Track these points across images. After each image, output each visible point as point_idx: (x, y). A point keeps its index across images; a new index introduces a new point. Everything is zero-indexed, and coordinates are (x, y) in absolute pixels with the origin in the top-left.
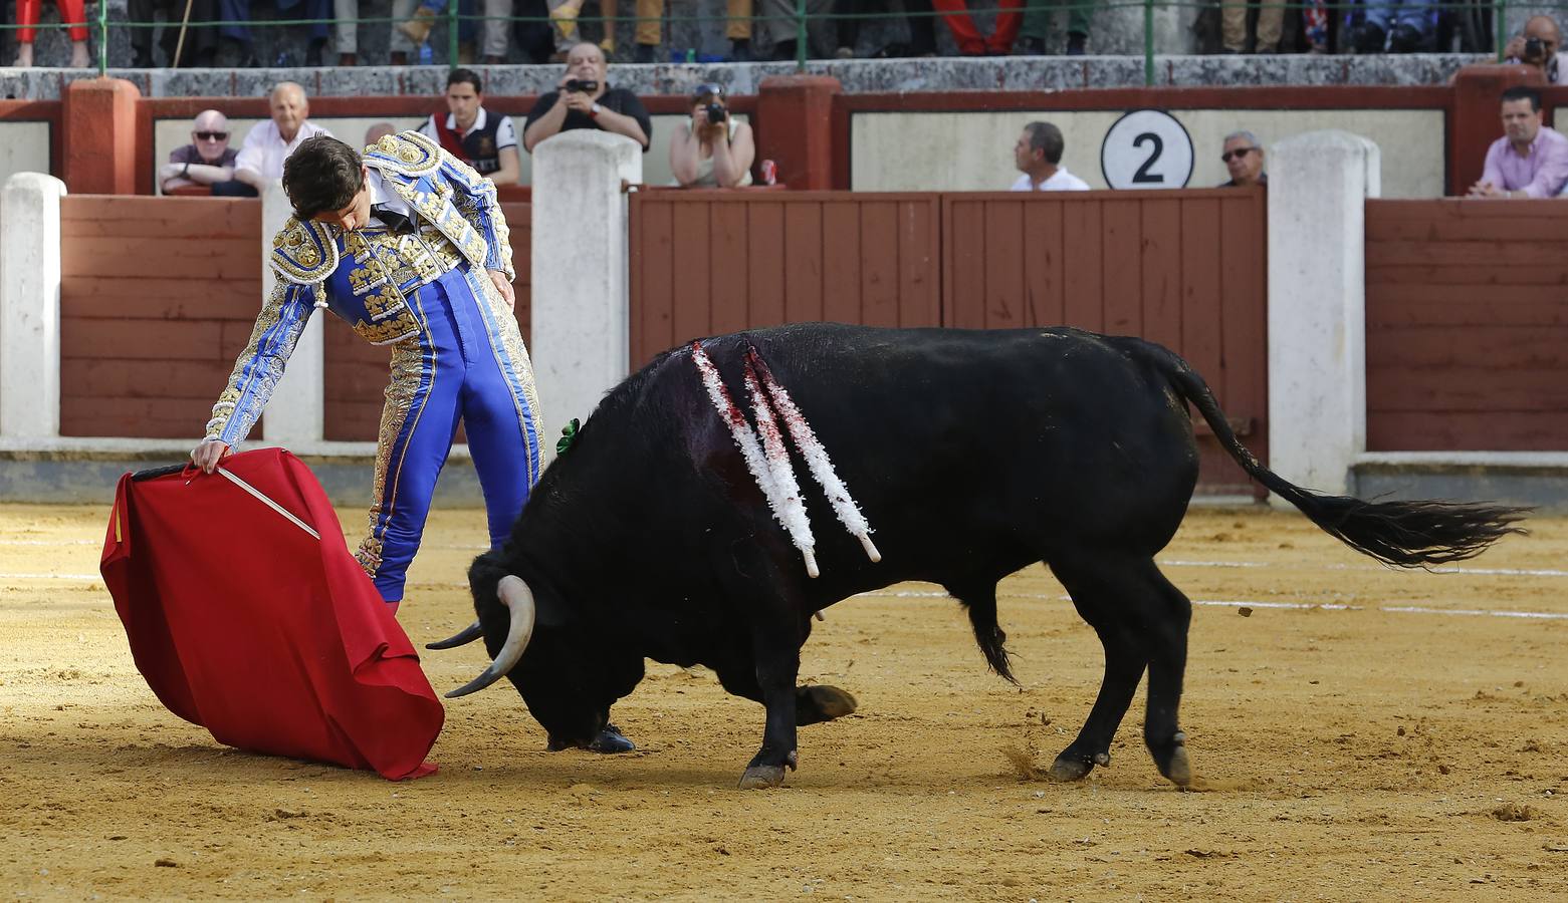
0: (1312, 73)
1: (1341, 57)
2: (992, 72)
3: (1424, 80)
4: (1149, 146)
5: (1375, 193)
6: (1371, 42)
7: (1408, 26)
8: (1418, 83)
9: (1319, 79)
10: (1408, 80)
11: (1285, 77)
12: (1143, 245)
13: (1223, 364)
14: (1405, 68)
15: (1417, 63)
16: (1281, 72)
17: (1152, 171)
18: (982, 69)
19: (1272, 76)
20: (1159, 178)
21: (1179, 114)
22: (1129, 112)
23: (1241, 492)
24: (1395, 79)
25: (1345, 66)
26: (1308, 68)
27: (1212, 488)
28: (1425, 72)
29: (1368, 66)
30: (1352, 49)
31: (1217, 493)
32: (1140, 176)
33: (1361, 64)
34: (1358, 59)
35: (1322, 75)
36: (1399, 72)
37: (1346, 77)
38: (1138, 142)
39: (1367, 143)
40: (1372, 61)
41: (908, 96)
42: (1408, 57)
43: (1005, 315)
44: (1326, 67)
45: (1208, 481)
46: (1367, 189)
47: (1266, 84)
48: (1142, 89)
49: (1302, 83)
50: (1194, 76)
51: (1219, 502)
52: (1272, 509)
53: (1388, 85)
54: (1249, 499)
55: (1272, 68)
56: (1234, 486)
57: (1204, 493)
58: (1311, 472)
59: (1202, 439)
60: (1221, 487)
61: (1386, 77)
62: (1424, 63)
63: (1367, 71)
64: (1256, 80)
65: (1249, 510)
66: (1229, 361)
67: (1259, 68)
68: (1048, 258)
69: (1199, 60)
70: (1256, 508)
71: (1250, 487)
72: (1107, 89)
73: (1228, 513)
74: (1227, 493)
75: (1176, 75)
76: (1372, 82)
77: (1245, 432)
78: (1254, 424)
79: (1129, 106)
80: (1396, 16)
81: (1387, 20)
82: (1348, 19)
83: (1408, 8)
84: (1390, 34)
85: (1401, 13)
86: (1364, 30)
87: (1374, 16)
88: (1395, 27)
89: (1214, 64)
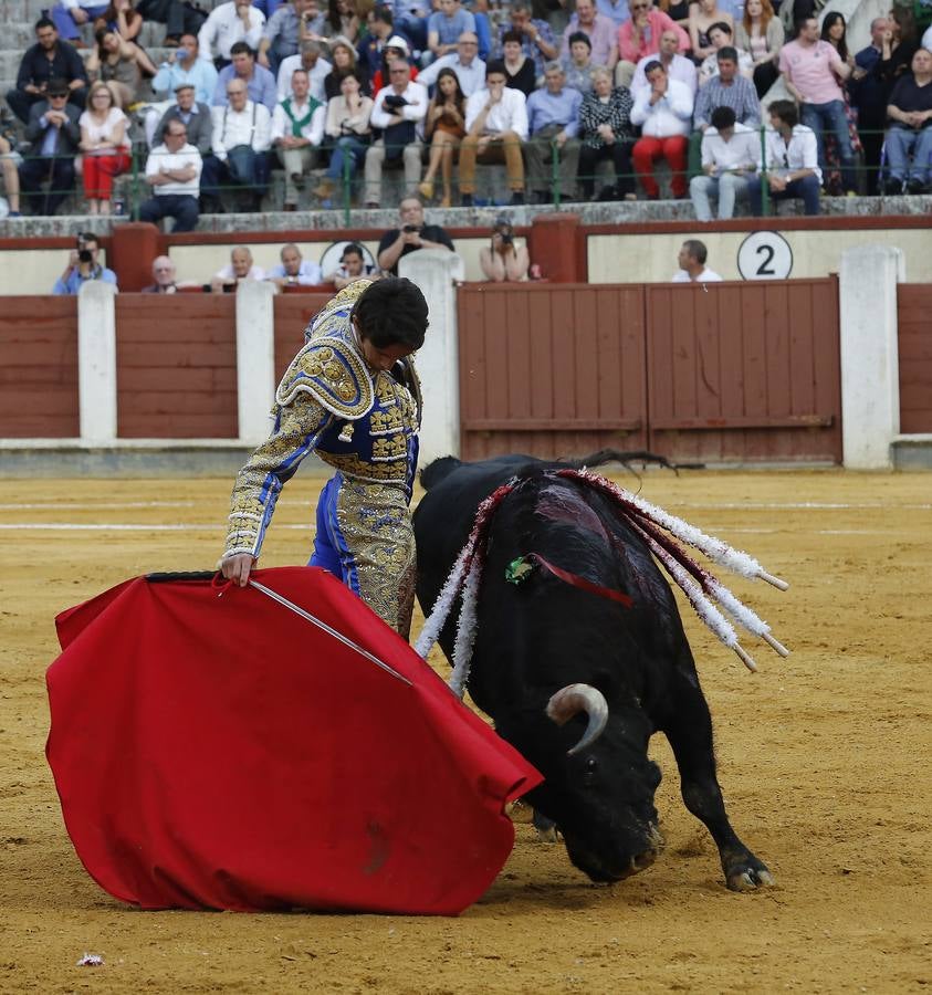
0: (860, 207)
1: (877, 198)
2: (670, 210)
3: (926, 210)
4: (766, 253)
5: (903, 280)
6: (894, 189)
7: (916, 179)
8: (923, 213)
9: (865, 211)
10: (916, 211)
11: (844, 211)
12: (766, 314)
13: (814, 383)
14: (915, 204)
15: (922, 201)
16: (841, 207)
17: (768, 268)
18: (663, 208)
19: (837, 210)
20: (772, 272)
21: (783, 233)
22: (754, 232)
23: (827, 460)
24: (909, 211)
25: (879, 202)
26: (857, 205)
27: (809, 457)
28: (927, 206)
29: (892, 203)
30: (882, 193)
31: (813, 460)
32: (761, 271)
33: (889, 201)
34: (887, 198)
35: (866, 209)
36: (911, 207)
37: (880, 209)
38: (759, 251)
39: (897, 250)
40: (896, 200)
41: (621, 225)
42: (917, 197)
43: (684, 356)
44: (868, 204)
45: (807, 453)
46: (897, 277)
47: (833, 215)
48: (760, 218)
49: (855, 214)
50: (791, 210)
51: (813, 465)
52: (845, 470)
53: (905, 214)
54: (831, 463)
55: (836, 205)
56: (822, 457)
57: (805, 460)
58: (868, 447)
59: (804, 429)
60: (815, 457)
61: (905, 209)
62: (926, 201)
63: (892, 206)
64: (827, 212)
65: (831, 469)
66: (818, 381)
67: (828, 205)
68: (709, 322)
69: (793, 201)
70: (835, 469)
71: (832, 457)
72: (739, 218)
73: (819, 472)
74: (818, 460)
75: (779, 210)
76: (896, 213)
77: (829, 423)
78: (833, 419)
79: (753, 229)
80: (908, 173)
81: (903, 176)
82: (881, 175)
83: (916, 168)
84: (905, 183)
85: (911, 172)
86: (889, 182)
87: (896, 174)
88: (907, 179)
89: (802, 203)
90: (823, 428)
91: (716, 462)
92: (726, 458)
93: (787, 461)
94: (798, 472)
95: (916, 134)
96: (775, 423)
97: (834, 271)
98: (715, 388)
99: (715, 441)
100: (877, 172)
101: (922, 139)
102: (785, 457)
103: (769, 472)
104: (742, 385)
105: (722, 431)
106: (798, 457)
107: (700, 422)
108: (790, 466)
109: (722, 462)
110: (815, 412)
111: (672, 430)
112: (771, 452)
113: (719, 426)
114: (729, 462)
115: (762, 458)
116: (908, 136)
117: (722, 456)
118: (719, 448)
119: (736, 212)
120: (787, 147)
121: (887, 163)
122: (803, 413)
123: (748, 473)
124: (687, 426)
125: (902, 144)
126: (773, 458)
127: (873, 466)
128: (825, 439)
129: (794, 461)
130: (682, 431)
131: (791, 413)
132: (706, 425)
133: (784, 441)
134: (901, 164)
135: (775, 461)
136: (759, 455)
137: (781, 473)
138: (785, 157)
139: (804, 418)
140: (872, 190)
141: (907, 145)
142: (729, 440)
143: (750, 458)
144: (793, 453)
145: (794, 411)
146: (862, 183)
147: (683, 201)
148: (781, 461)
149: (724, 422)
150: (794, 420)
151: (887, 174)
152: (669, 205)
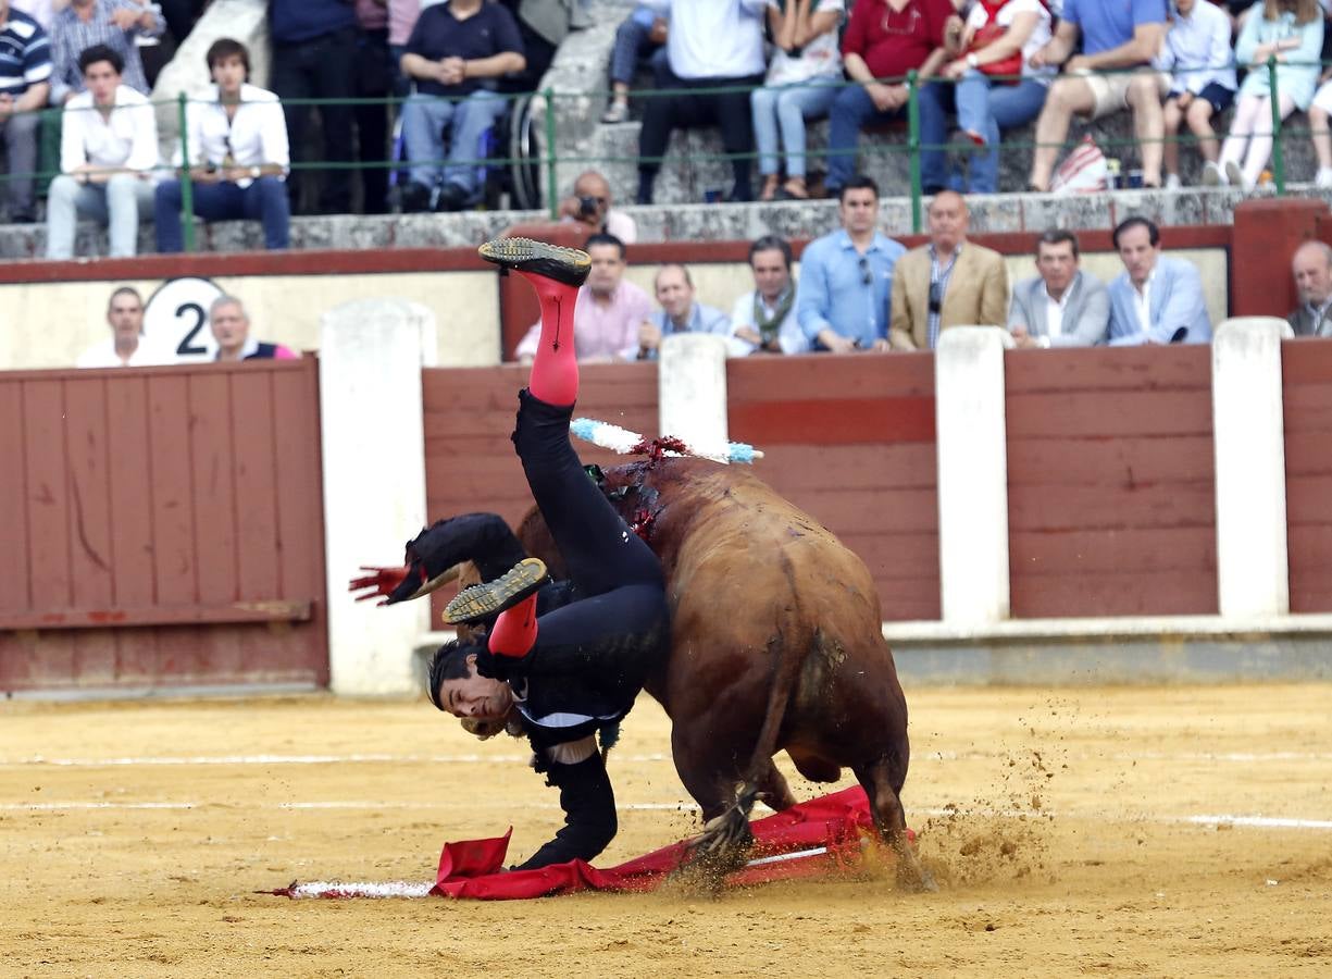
0: (358, 235)
1: (388, 218)
2: (20, 242)
3: (473, 240)
4: (191, 317)
5: (433, 362)
6: (417, 202)
7: (455, 186)
8: (468, 244)
9: (366, 242)
10: (456, 240)
11: (329, 240)
12: (192, 423)
13: (279, 545)
14: (454, 228)
15: (466, 222)
16: (324, 235)
17: (195, 343)
18: (9, 238)
19: (316, 239)
20: (202, 350)
21: (222, 281)
22: (170, 279)
23: (302, 679)
24: (443, 241)
25: (391, 227)
26: (353, 231)
27: (271, 676)
28: (475, 231)
29: (414, 227)
30: (398, 208)
31: (277, 681)
32: (184, 349)
33: (409, 224)
34: (404, 219)
35: (368, 238)
36: (447, 233)
37: (393, 237)
38: (180, 312)
39: (418, 309)
40: (420, 221)
42: (456, 217)
43: (47, 499)
44: (372, 229)
45: (267, 668)
46: (422, 357)
47: (311, 248)
48: (180, 255)
49: (348, 246)
50: (235, 240)
51: (278, 690)
52: (335, 696)
53: (439, 247)
54: (310, 686)
55: (315, 231)
56: (294, 674)
57: (263, 681)
58: (374, 656)
59: (260, 625)
60: (282, 674)
61: (435, 237)
62: (473, 221)
63: (415, 232)
64: (300, 243)
65: (308, 696)
66: (285, 542)
67: (302, 231)
68: (91, 439)
69: (239, 224)
70: (317, 695)
71: (311, 674)
72: (145, 256)
73: (289, 702)
74: (288, 680)
75: (215, 240)
76: (420, 244)
77: (305, 615)
78: (313, 607)
79: (170, 275)
80: (441, 173)
81: (433, 178)
82: (393, 178)
83: (455, 165)
84: (436, 192)
85: (447, 170)
86: (409, 190)
87: (420, 175)
88: (441, 185)
89: (256, 227)
90: (296, 623)
91: (107, 686)
92: (125, 679)
93: (233, 682)
94: (251, 702)
95: (454, 104)
96: (208, 616)
97: (310, 347)
98: (104, 556)
99: (103, 648)
100: (384, 173)
101: (464, 115)
102: (228, 675)
103: (200, 703)
104: (150, 549)
105: (117, 631)
106: (253, 676)
107: (77, 616)
108: (237, 692)
109: (116, 686)
110: (281, 596)
111: (29, 631)
112: (204, 666)
113: (110, 622)
114: (131, 685)
115: (188, 678)
116: (439, 107)
117: (117, 676)
118: (112, 660)
119: (140, 244)
120: (230, 123)
121: (404, 156)
122: (260, 599)
123: (162, 704)
124: (52, 624)
125: (430, 123)
126: (207, 677)
127: (383, 688)
128: (298, 643)
129: (243, 682)
130: (44, 633)
131: (238, 598)
132: (88, 622)
133: (226, 648)
134: (430, 158)
135: (213, 682)
136: (182, 672)
137: (223, 705)
138: (226, 141)
139: (261, 607)
140: (376, 204)
141: (439, 124)
142: (129, 647)
143: (168, 678)
144: (244, 667)
145: (244, 591)
146: (359, 192)
147: (28, 229)
148: (223, 682)
149: (120, 615)
150: (246, 610)
151: (404, 176)
152: (19, 234)
